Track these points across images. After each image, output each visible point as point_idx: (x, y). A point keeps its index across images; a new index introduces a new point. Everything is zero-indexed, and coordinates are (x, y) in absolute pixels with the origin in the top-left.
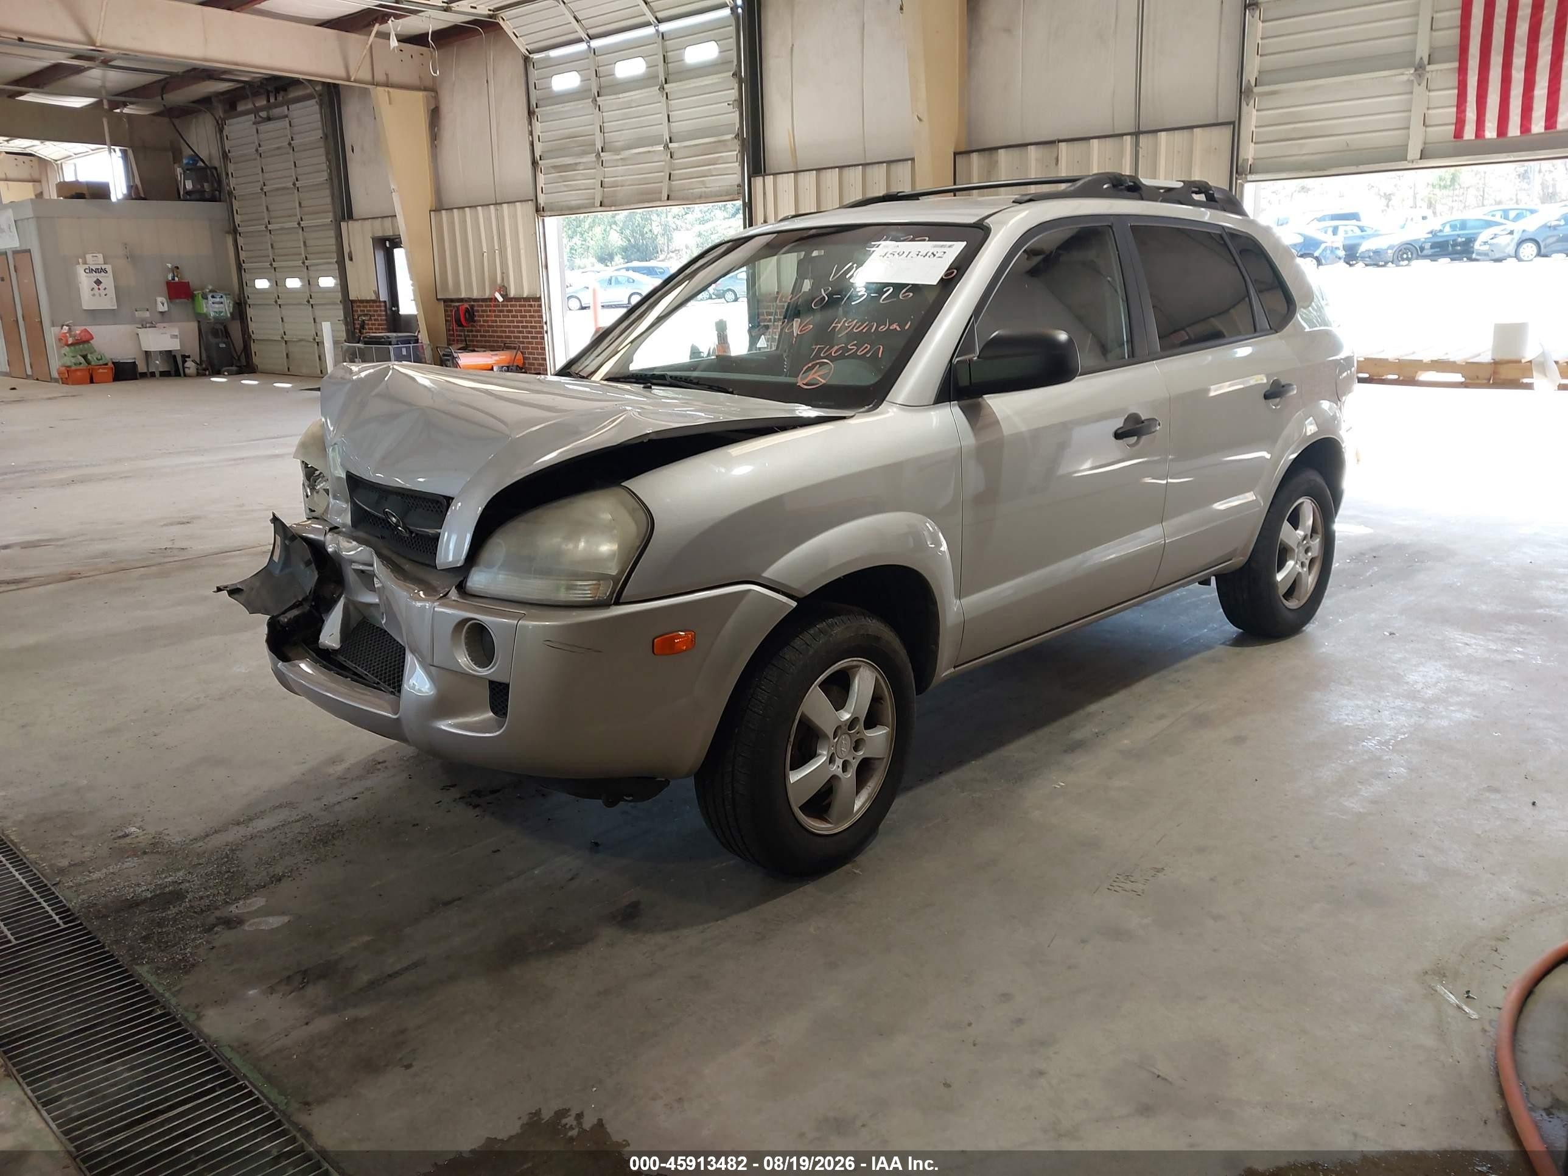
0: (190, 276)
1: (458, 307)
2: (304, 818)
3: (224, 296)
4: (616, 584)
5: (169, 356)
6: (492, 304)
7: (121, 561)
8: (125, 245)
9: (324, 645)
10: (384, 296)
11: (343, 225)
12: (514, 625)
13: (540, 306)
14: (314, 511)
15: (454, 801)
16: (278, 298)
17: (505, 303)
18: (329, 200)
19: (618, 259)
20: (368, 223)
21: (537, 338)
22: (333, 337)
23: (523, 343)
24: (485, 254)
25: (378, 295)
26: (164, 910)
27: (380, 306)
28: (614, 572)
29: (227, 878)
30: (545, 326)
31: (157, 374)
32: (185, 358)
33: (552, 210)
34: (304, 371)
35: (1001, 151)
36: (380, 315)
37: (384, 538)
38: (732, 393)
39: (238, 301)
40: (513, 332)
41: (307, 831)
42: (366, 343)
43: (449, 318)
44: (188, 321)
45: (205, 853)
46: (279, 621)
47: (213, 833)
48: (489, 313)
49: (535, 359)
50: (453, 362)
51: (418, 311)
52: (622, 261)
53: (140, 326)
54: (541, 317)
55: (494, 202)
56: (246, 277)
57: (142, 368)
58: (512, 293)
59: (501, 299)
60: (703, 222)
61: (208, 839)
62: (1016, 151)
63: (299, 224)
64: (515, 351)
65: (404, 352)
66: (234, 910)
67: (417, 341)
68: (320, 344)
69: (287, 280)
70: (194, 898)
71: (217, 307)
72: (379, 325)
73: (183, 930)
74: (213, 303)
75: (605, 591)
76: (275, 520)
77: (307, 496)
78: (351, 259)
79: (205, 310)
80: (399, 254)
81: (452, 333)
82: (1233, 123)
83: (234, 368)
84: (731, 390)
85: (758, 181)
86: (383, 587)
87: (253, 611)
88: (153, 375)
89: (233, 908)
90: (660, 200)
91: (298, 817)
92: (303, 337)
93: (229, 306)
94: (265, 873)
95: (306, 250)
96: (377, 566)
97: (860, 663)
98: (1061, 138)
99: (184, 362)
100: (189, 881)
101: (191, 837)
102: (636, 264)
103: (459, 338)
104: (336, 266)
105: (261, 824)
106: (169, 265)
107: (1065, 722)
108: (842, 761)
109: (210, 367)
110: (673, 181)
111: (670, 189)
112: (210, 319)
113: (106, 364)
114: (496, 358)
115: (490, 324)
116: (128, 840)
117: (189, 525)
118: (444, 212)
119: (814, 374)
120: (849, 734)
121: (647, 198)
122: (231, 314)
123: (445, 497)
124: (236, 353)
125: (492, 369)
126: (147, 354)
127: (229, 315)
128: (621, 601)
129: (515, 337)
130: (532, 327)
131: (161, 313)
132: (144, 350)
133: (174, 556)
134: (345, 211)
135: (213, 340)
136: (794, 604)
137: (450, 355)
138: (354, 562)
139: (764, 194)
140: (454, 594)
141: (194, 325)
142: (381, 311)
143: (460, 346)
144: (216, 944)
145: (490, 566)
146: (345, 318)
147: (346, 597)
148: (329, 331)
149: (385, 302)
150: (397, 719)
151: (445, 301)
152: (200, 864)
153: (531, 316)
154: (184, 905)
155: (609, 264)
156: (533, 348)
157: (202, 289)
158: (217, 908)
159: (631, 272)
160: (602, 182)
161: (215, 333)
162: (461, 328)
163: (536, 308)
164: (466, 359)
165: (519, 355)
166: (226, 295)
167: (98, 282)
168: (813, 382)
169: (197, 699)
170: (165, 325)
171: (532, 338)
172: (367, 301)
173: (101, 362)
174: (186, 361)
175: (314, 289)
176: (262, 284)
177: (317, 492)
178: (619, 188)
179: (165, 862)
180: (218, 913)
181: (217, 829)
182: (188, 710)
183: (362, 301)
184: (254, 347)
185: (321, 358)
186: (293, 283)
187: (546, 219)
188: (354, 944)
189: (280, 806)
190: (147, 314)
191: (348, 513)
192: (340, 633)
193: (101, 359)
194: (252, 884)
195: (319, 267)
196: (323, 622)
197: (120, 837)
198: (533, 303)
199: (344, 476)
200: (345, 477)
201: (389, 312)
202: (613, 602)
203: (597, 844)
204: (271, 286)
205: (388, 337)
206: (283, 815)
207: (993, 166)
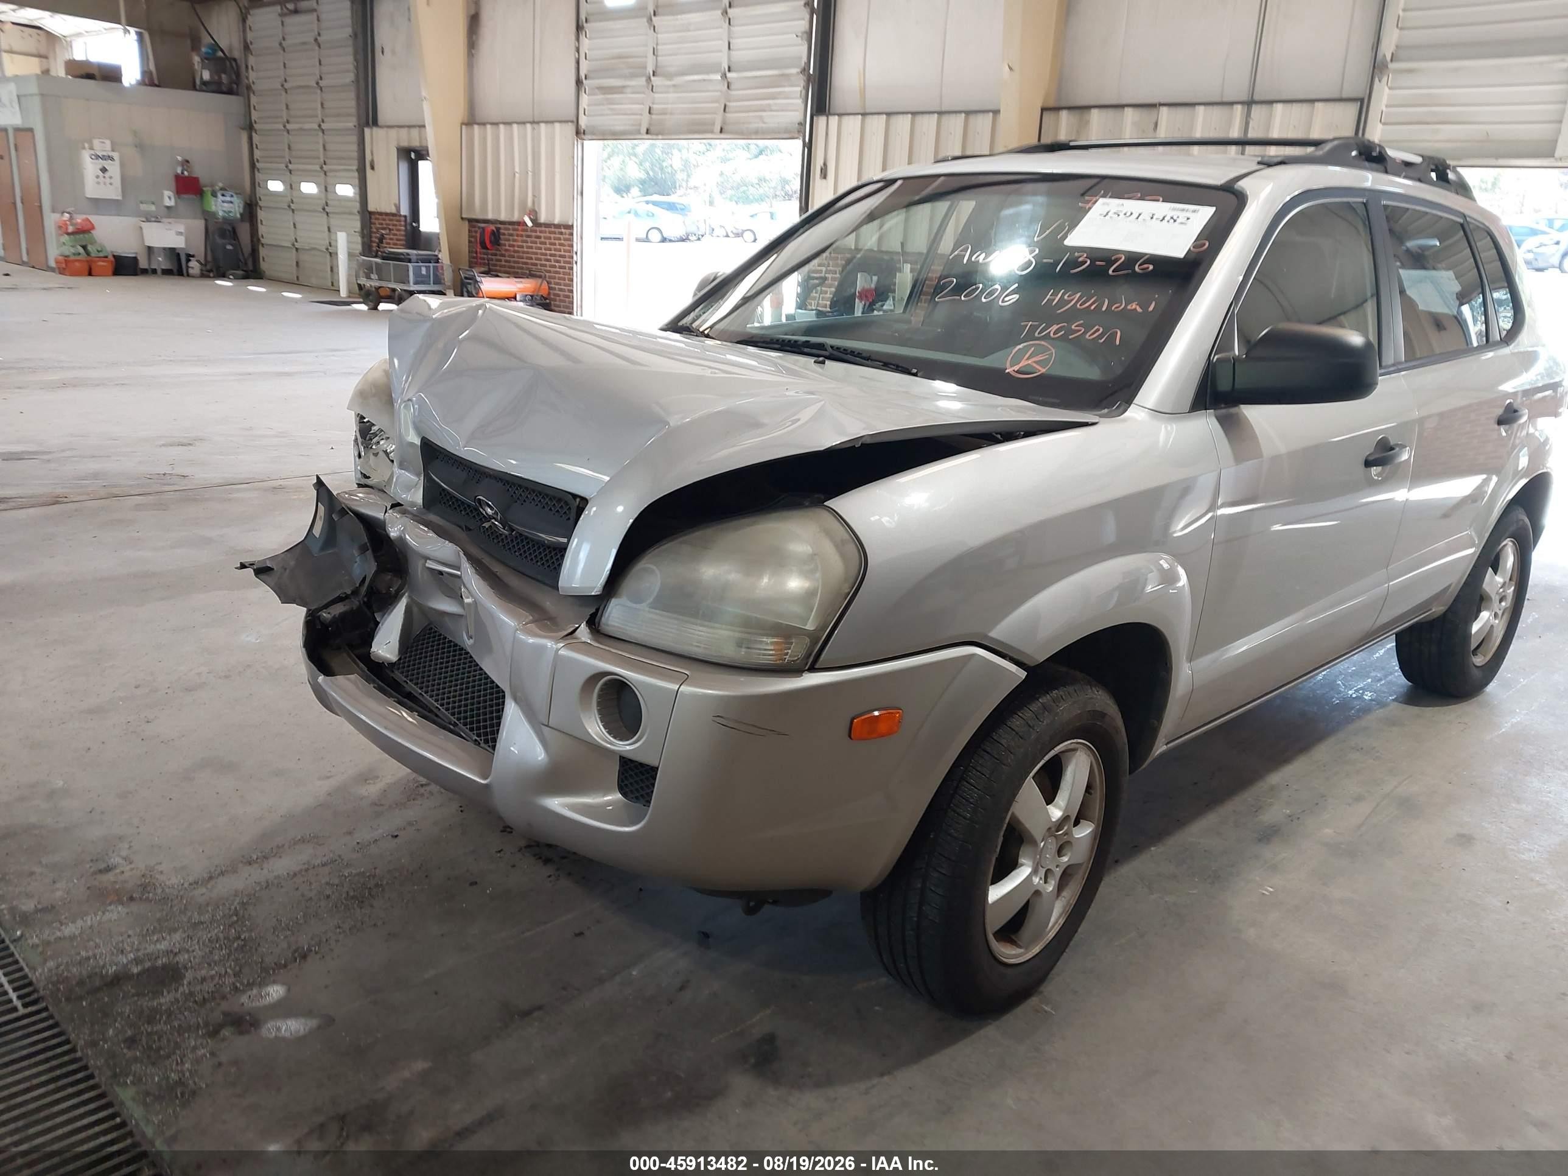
0: (199, 172)
1: (483, 229)
2: (333, 861)
3: (235, 196)
4: (814, 642)
5: (173, 253)
6: (520, 228)
7: (115, 486)
8: (135, 133)
9: (379, 657)
10: (405, 210)
11: (367, 131)
12: (674, 690)
13: (572, 234)
14: (369, 477)
15: (519, 851)
16: (292, 203)
17: (535, 228)
18: (353, 103)
19: (635, 191)
20: (393, 133)
21: (564, 268)
22: (348, 248)
23: (550, 272)
24: (517, 175)
25: (398, 207)
26: (157, 994)
27: (400, 221)
28: (810, 626)
29: (236, 949)
30: (575, 256)
31: (159, 271)
32: (189, 257)
33: (593, 134)
34: (314, 281)
35: (1094, 112)
36: (398, 230)
37: (470, 530)
38: (915, 375)
39: (248, 202)
40: (540, 260)
41: (336, 881)
42: (383, 258)
43: (473, 239)
44: (195, 218)
45: (208, 905)
46: (319, 617)
47: (219, 875)
48: (516, 238)
49: (561, 290)
50: (475, 286)
51: (440, 229)
52: (639, 194)
53: (144, 219)
54: (572, 246)
55: (531, 120)
56: (259, 176)
57: (143, 264)
58: (543, 218)
59: (530, 224)
60: (724, 160)
61: (212, 882)
62: (1110, 113)
63: (320, 126)
64: (540, 280)
65: (424, 271)
66: (247, 1001)
67: (437, 261)
68: (333, 255)
69: (302, 184)
70: (195, 978)
71: (226, 206)
72: (397, 240)
73: (180, 1030)
74: (223, 202)
75: (796, 651)
76: (320, 484)
77: (360, 456)
78: (373, 168)
79: (213, 208)
80: (425, 168)
81: (475, 255)
82: (1362, 100)
83: (240, 272)
84: (914, 371)
85: (821, 121)
86: (475, 602)
87: (285, 598)
88: (154, 271)
89: (244, 999)
90: (712, 132)
91: (325, 859)
92: (317, 247)
93: (239, 207)
94: (285, 945)
95: (324, 155)
96: (468, 573)
97: (1078, 746)
98: (1162, 101)
99: (188, 261)
100: (188, 951)
101: (191, 879)
102: (656, 198)
103: (482, 261)
104: (356, 174)
105: (282, 865)
106: (179, 158)
107: (1248, 796)
108: (1044, 870)
109: (215, 269)
110: (729, 112)
111: (724, 122)
112: (218, 219)
113: (106, 257)
114: (520, 286)
115: (516, 249)
116: (110, 877)
117: (191, 448)
118: (476, 127)
119: (1028, 359)
120: (1056, 836)
121: (697, 129)
122: (241, 215)
123: (575, 496)
124: (243, 254)
125: (515, 298)
126: (150, 249)
127: (238, 216)
128: (816, 667)
129: (542, 265)
130: (560, 256)
131: (168, 207)
132: (148, 244)
133: (174, 484)
134: (369, 116)
135: (219, 241)
136: (1023, 674)
137: (473, 278)
138: (430, 559)
139: (827, 134)
140: (583, 632)
141: (199, 224)
142: (401, 225)
143: (483, 269)
144: (223, 1058)
145: (637, 599)
146: (362, 229)
147: (410, 597)
148: (345, 242)
149: (405, 217)
150: (487, 786)
151: (470, 221)
152: (202, 923)
153: (560, 245)
154: (181, 989)
155: (625, 195)
156: (559, 278)
157: (212, 186)
158: (224, 997)
159: (650, 205)
160: (650, 108)
161: (223, 233)
162: (485, 251)
163: (567, 236)
164: (489, 284)
165: (545, 285)
166: (237, 194)
167: (104, 170)
168: (1028, 369)
169: (199, 674)
170: (170, 220)
171: (560, 267)
172: (387, 214)
173: (101, 255)
174: (190, 260)
175: (330, 196)
176: (275, 186)
177: (376, 455)
178: (667, 117)
179: (158, 915)
180: (225, 1006)
181: (224, 869)
182: (188, 690)
183: (381, 214)
184: (262, 252)
185: (333, 269)
186: (309, 188)
187: (585, 142)
188: (406, 1074)
189: (303, 840)
190: (153, 208)
191: (419, 488)
192: (400, 641)
193: (101, 251)
194: (269, 960)
195: (338, 174)
196: (377, 624)
197: (100, 871)
198: (563, 230)
199: (418, 442)
200: (419, 444)
201: (409, 227)
202: (807, 668)
203: (706, 935)
204: (286, 189)
205: (408, 254)
206: (304, 855)
207: (1084, 125)
